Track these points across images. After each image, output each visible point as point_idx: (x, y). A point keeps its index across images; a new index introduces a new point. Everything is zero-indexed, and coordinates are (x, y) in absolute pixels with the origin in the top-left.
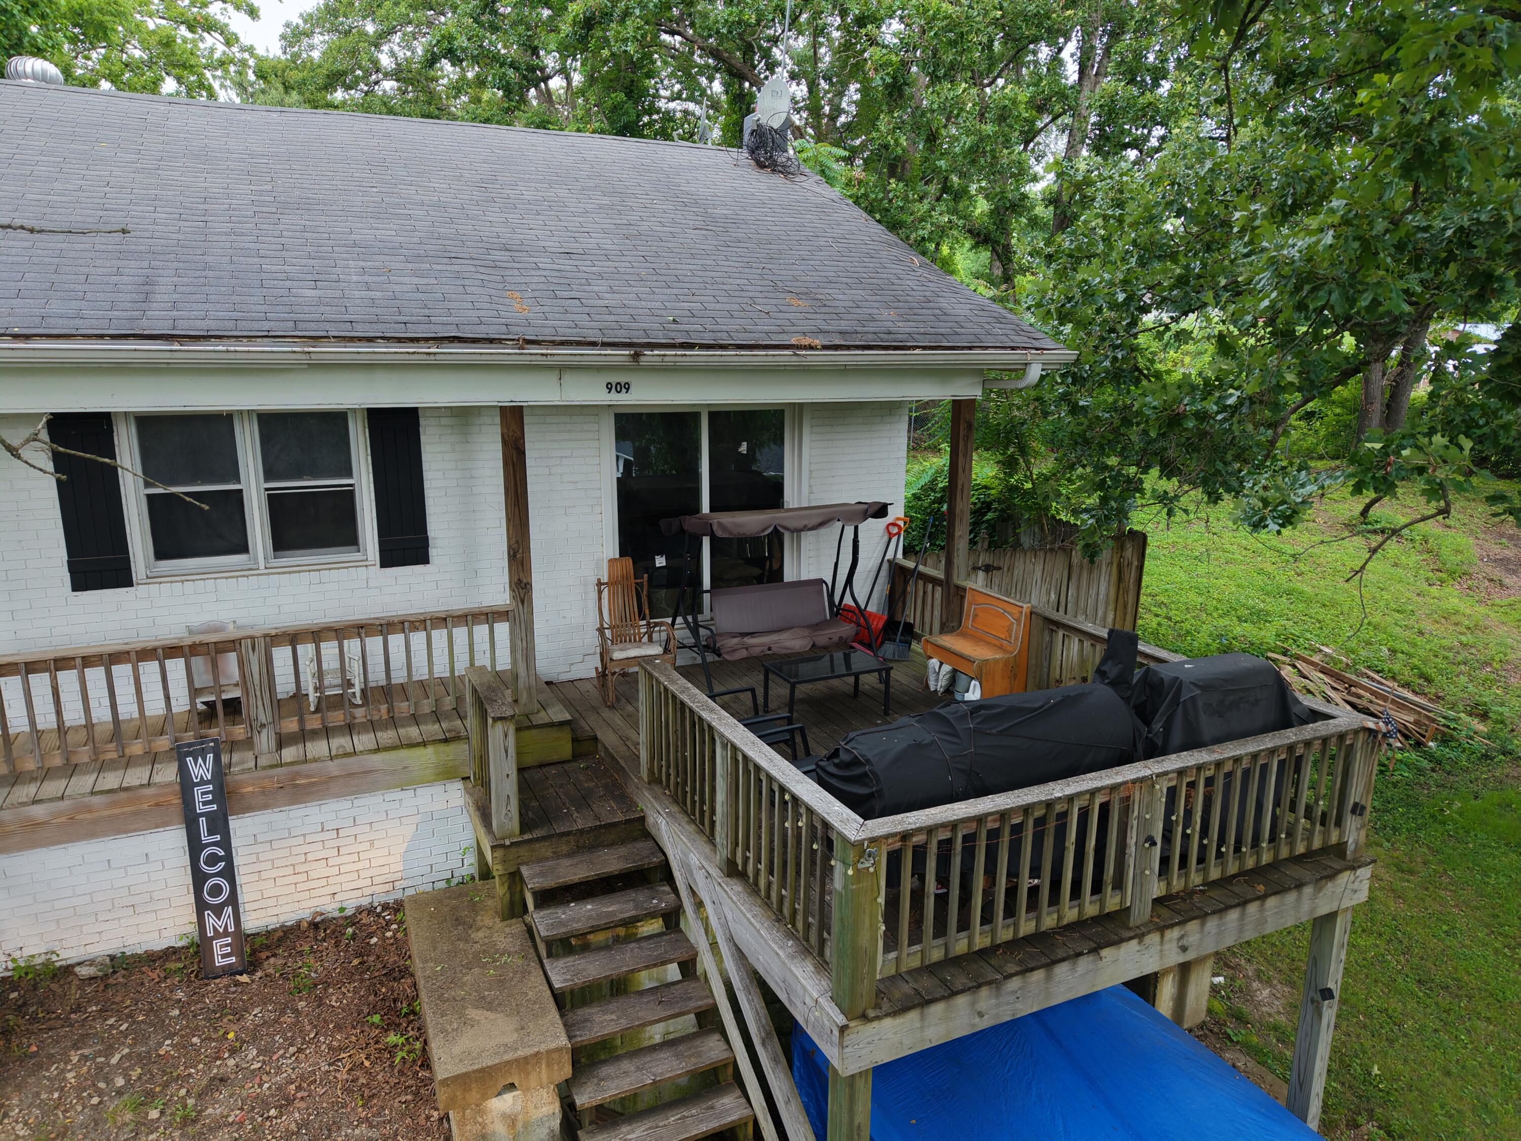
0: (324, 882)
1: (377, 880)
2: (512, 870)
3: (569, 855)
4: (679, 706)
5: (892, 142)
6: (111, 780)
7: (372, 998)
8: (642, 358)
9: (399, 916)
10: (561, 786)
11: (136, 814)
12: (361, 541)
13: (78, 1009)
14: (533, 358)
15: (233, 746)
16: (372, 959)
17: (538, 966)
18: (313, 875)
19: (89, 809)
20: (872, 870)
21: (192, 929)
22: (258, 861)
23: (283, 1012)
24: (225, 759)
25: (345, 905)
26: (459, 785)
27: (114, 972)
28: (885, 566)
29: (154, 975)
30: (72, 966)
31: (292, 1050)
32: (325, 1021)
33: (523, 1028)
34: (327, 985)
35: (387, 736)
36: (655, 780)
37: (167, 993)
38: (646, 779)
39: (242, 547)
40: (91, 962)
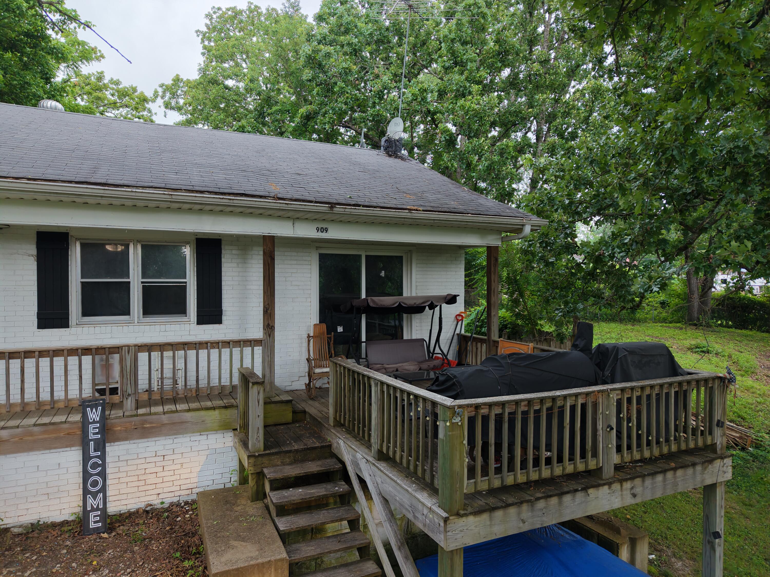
0: (153, 486)
1: (183, 487)
2: (259, 471)
3: (290, 464)
4: (351, 374)
5: (450, 165)
6: (46, 420)
7: (176, 546)
8: (335, 209)
9: (194, 507)
10: (286, 433)
11: (56, 438)
12: (188, 311)
13: (10, 549)
14: (281, 205)
15: (113, 406)
16: (177, 527)
17: (271, 522)
18: (148, 482)
19: (31, 434)
20: (460, 424)
21: (79, 510)
22: (119, 471)
23: (125, 552)
24: (107, 413)
25: (164, 501)
26: (231, 434)
27: (33, 531)
28: (456, 337)
29: (54, 533)
30: (9, 528)
31: (129, 570)
32: (149, 557)
33: (262, 549)
34: (151, 539)
35: (193, 405)
37: (61, 542)
38: (332, 424)
39: (127, 312)
40: (20, 526)
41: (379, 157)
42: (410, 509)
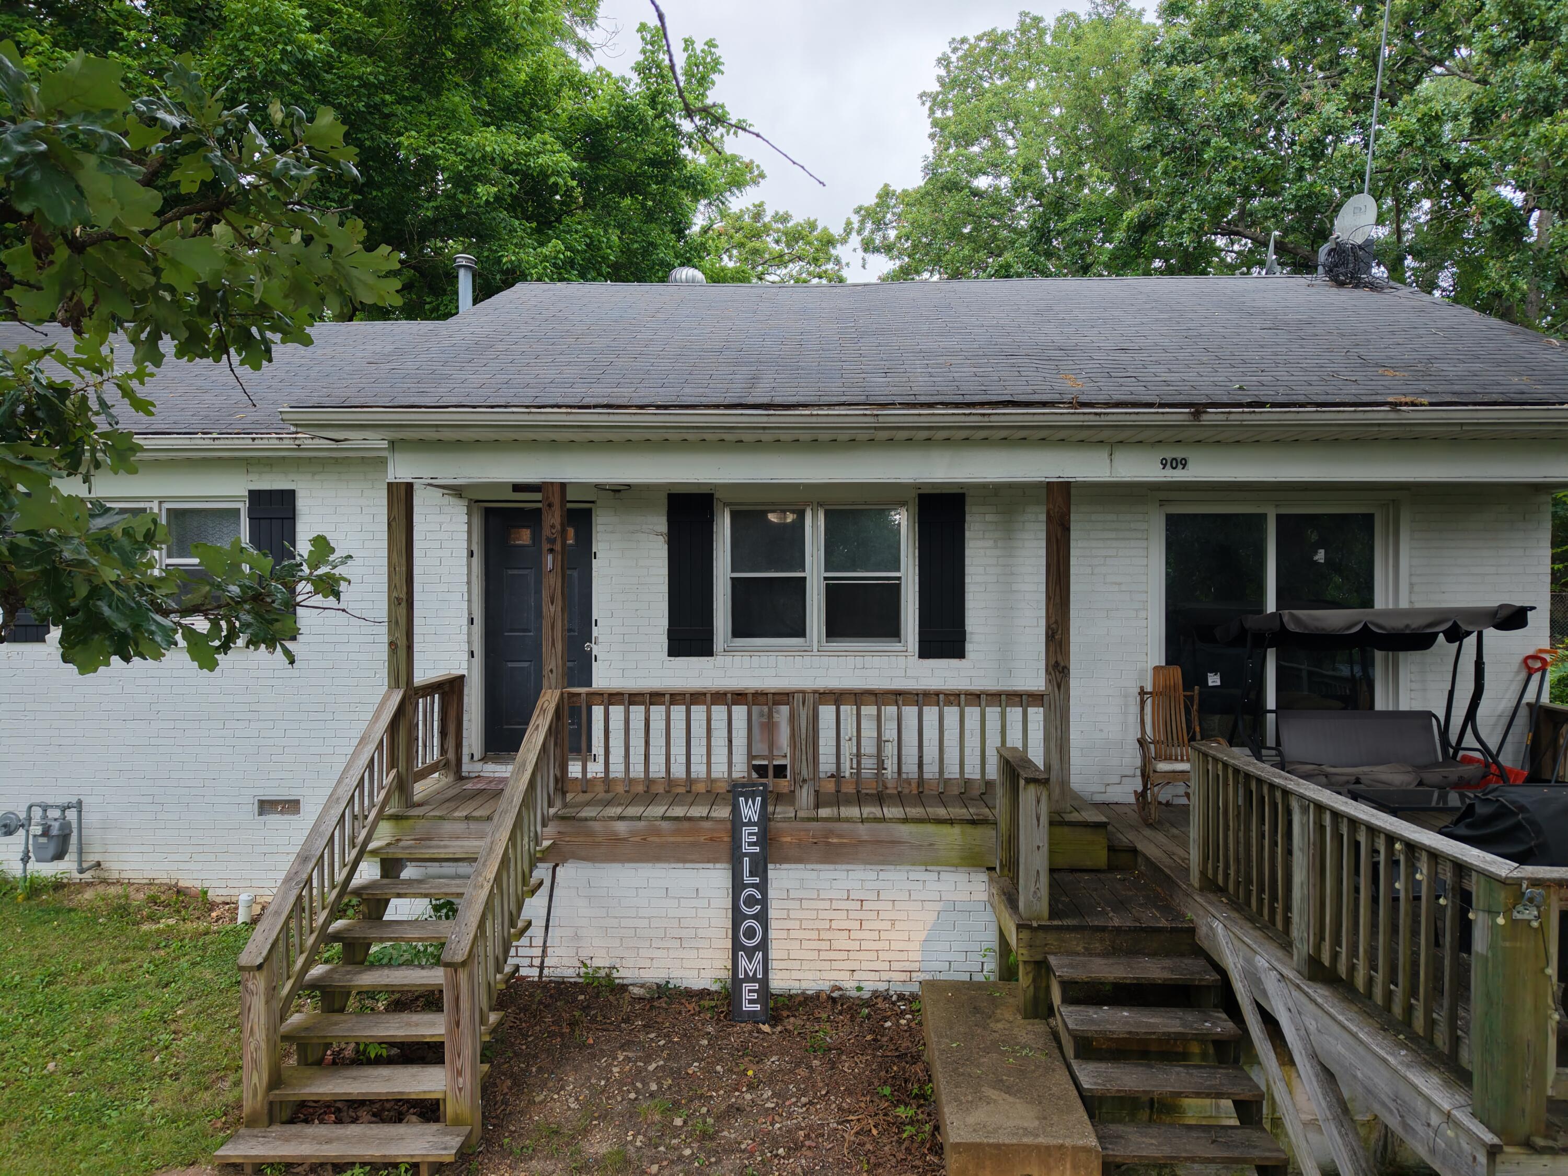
0: (844, 955)
1: (895, 966)
2: (1039, 958)
3: (1105, 955)
6: (678, 811)
7: (883, 1073)
8: (1204, 417)
9: (915, 1006)
10: (1096, 890)
11: (694, 845)
12: (902, 632)
13: (626, 1020)
14: (1086, 418)
15: (779, 798)
16: (885, 1039)
17: (1064, 1067)
18: (836, 945)
19: (657, 832)
20: (1535, 924)
21: (726, 975)
22: (788, 918)
23: (798, 1065)
24: (770, 809)
25: (863, 984)
26: (983, 877)
27: (659, 998)
29: (690, 1007)
30: (627, 985)
31: (804, 1100)
32: (837, 1083)
33: (1045, 1118)
34: (841, 1052)
35: (915, 812)
36: (1211, 886)
37: (699, 1025)
38: (1197, 885)
39: (799, 631)
40: (642, 986)
41: (1313, 290)
42: (1392, 1105)
